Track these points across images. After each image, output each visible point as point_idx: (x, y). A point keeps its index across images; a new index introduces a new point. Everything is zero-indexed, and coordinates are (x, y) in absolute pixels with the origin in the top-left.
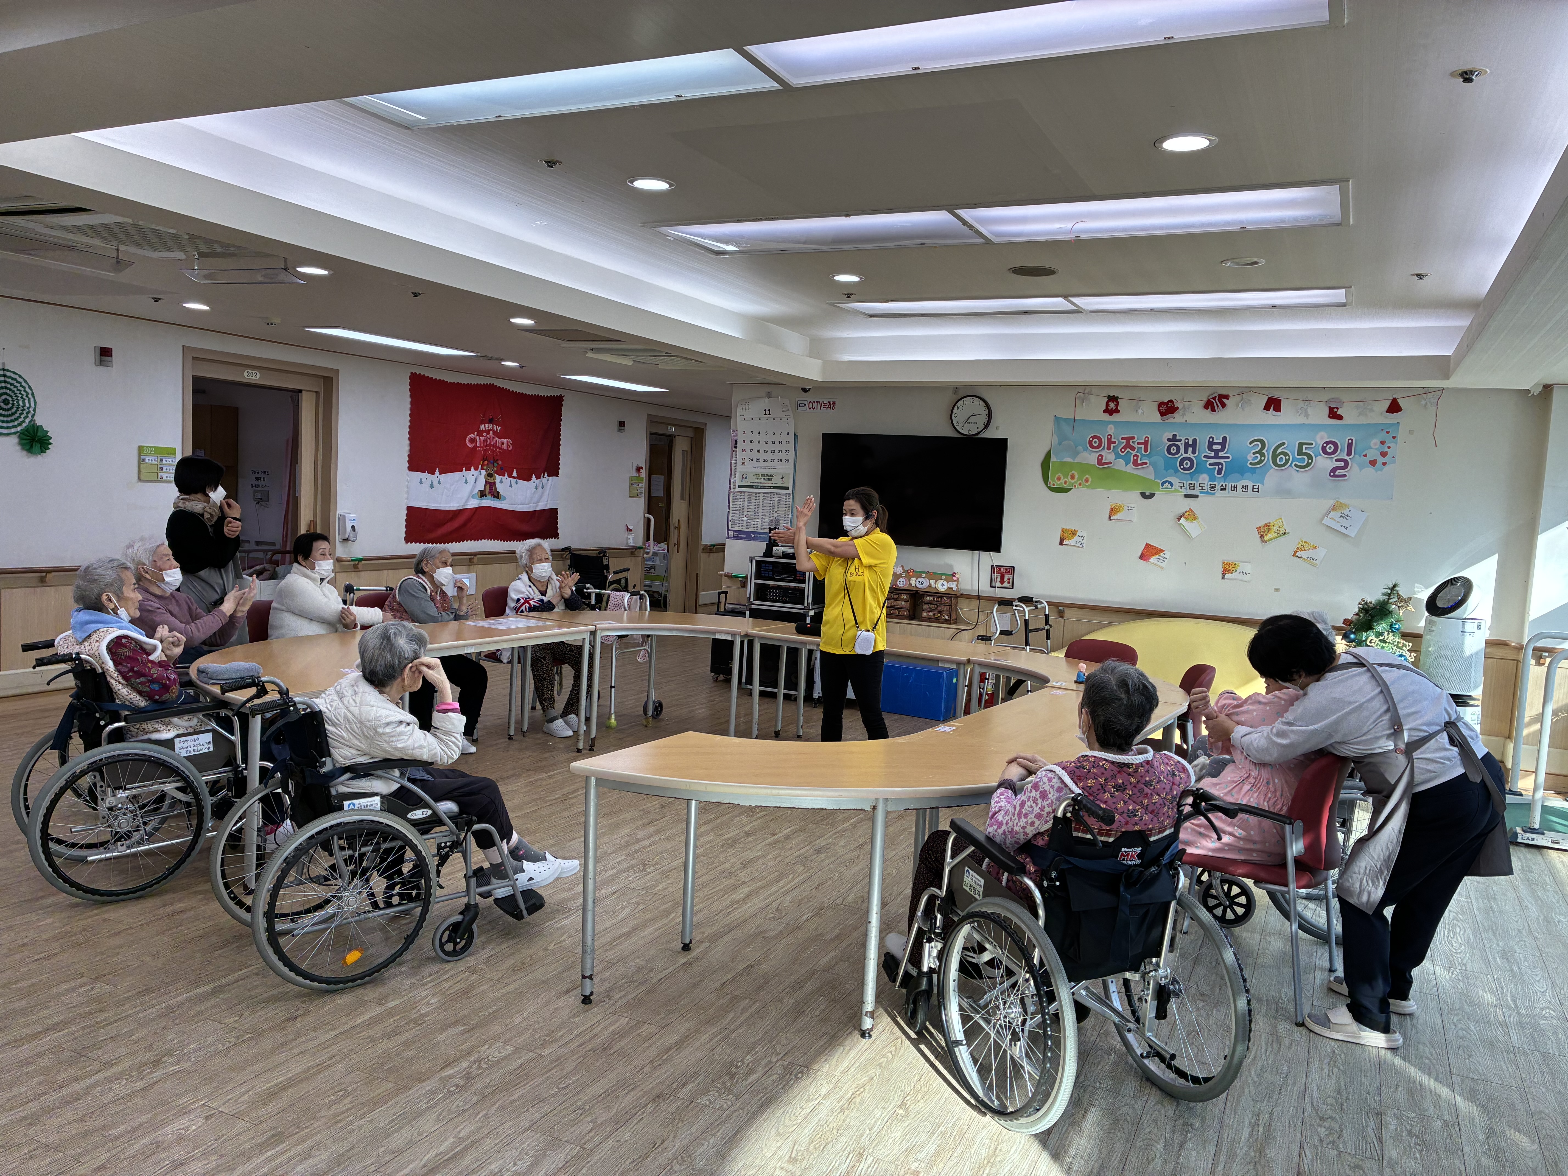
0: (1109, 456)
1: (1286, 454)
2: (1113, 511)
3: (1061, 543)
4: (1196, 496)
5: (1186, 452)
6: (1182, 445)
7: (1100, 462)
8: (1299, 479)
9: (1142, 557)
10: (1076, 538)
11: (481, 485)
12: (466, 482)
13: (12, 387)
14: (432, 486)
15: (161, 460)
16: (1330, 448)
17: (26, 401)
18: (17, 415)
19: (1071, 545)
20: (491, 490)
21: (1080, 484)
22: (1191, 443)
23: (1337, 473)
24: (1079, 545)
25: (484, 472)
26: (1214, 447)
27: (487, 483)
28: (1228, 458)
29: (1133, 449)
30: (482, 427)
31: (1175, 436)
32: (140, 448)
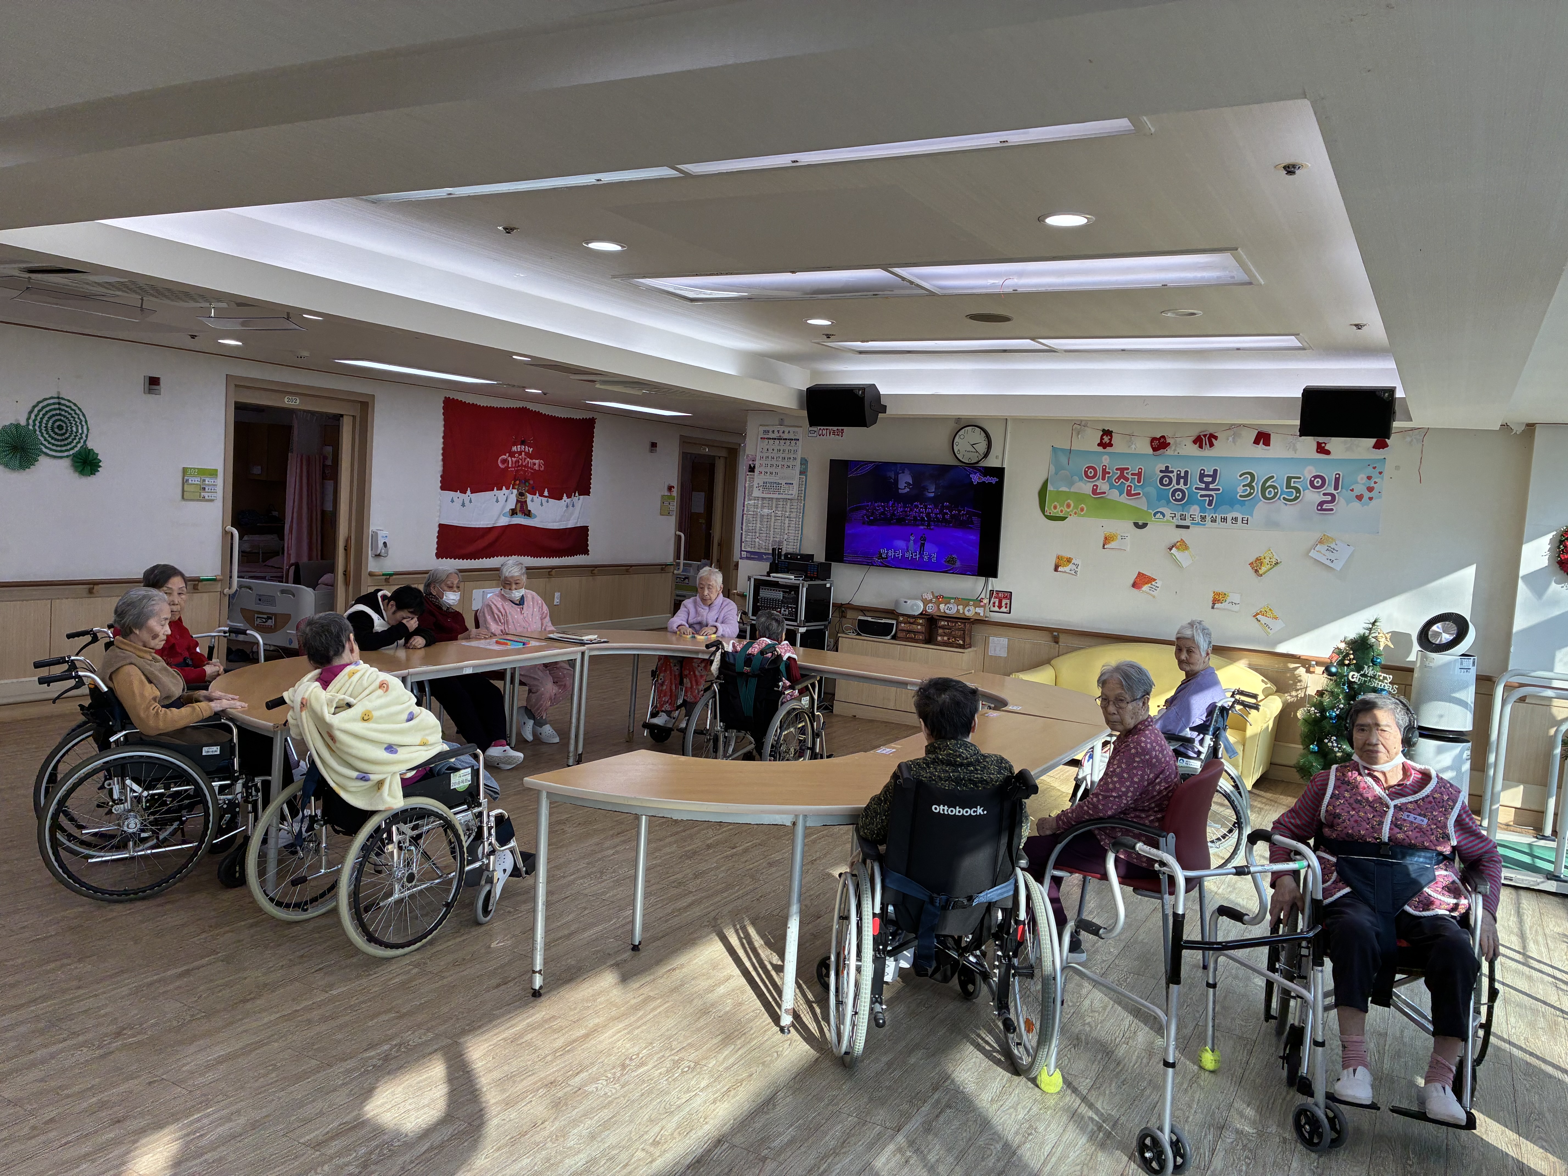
0: (1103, 486)
1: (1274, 487)
2: (1107, 540)
3: (1056, 570)
4: (1187, 527)
5: (1178, 483)
6: (1174, 476)
7: (1094, 492)
8: (1287, 512)
9: (1135, 585)
10: (1071, 566)
11: (512, 504)
12: (497, 501)
13: (66, 414)
14: (463, 505)
15: (204, 481)
16: (1318, 482)
17: (80, 428)
18: (70, 440)
19: (1065, 572)
20: (522, 509)
21: (1075, 513)
22: (1182, 474)
23: (1324, 507)
24: (1073, 572)
25: (515, 491)
26: (1205, 479)
27: (518, 501)
28: (1219, 490)
29: (1127, 479)
30: (514, 449)
31: (1167, 467)
32: (185, 470)
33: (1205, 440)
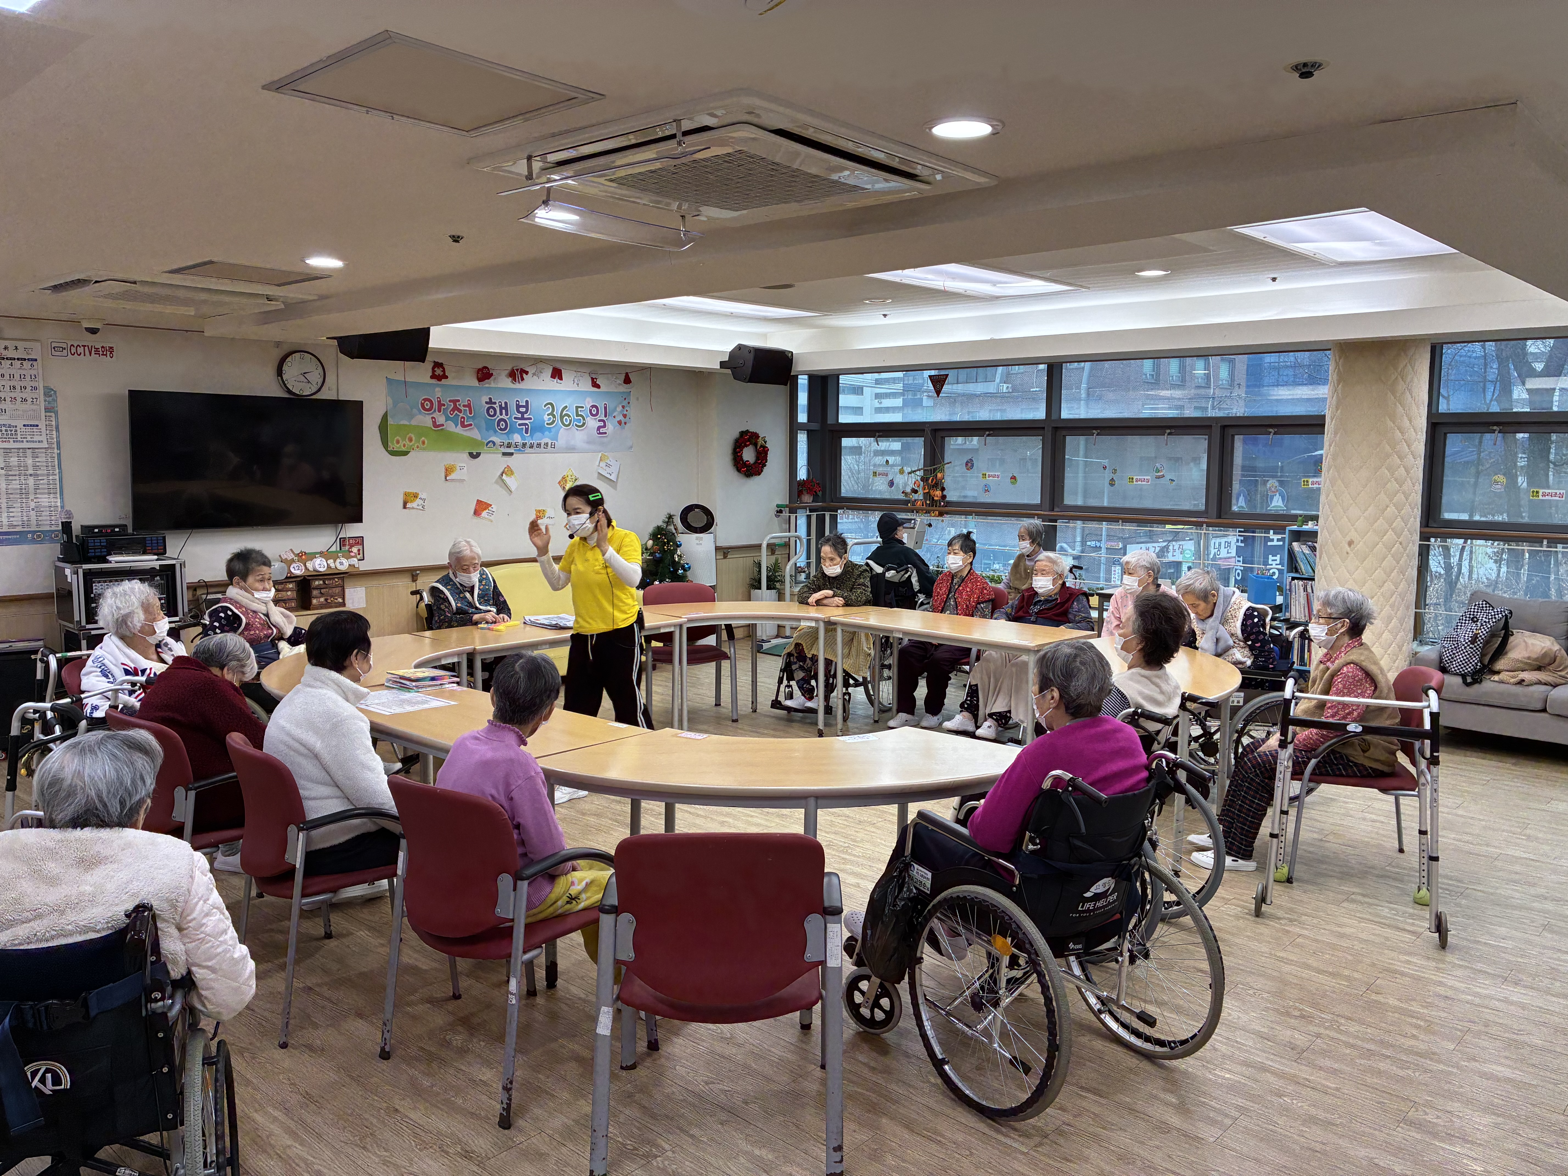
0: (441, 419)
1: (569, 416)
2: (448, 471)
3: (405, 507)
4: (512, 454)
5: (501, 414)
6: (497, 406)
7: (433, 424)
8: (579, 437)
9: (477, 513)
10: (418, 501)
16: (594, 412)
19: (413, 508)
21: (417, 447)
22: (503, 405)
23: (601, 431)
24: (421, 507)
26: (520, 410)
28: (530, 419)
29: (460, 411)
31: (490, 399)
33: (518, 374)
